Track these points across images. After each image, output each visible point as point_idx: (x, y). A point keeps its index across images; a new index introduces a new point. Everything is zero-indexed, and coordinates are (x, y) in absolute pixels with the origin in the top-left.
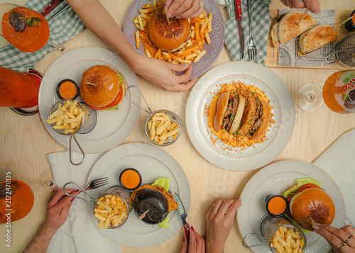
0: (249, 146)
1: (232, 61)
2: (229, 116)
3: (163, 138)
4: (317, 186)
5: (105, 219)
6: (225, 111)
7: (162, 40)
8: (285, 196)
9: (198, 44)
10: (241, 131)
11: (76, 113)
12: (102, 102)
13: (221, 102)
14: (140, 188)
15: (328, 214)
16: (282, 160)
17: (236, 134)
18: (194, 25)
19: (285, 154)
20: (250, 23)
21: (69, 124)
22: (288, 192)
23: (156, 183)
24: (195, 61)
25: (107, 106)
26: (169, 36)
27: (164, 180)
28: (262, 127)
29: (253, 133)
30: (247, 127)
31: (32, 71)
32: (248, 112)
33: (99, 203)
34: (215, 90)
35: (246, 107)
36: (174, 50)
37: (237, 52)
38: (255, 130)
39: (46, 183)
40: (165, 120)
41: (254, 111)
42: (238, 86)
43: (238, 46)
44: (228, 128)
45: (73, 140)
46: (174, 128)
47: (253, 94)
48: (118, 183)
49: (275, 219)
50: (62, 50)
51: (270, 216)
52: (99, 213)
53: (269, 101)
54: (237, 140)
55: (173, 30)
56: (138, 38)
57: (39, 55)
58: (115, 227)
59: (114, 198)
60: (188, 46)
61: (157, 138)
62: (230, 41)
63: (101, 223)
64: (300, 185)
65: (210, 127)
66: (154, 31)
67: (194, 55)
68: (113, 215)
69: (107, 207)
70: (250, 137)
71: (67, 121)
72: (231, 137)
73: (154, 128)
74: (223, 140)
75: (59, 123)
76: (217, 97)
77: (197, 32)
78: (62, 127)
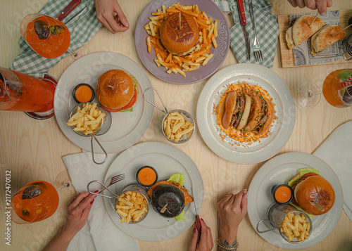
0: (255, 141)
1: (238, 62)
2: (238, 114)
3: (179, 136)
4: (317, 175)
5: (126, 215)
6: (233, 109)
7: (174, 44)
8: (290, 184)
9: (206, 48)
10: (248, 127)
11: (95, 115)
12: (119, 104)
13: (229, 101)
14: (157, 184)
15: (329, 199)
16: (284, 153)
17: (243, 130)
18: (202, 30)
19: (287, 148)
20: (253, 28)
21: (89, 126)
22: (292, 181)
23: (171, 179)
24: (204, 64)
25: (122, 108)
26: (181, 41)
27: (179, 175)
28: (268, 122)
29: (259, 129)
30: (254, 123)
31: (46, 77)
32: (254, 110)
33: (120, 199)
34: (222, 90)
35: (252, 105)
36: (185, 54)
37: (243, 54)
38: (261, 126)
39: (62, 184)
40: (180, 119)
41: (260, 108)
42: (243, 86)
43: (244, 49)
44: (236, 125)
45: (94, 141)
46: (189, 126)
47: (257, 93)
48: (135, 181)
49: (281, 207)
50: (75, 56)
51: (277, 204)
52: (121, 209)
53: (272, 99)
54: (244, 136)
55: (184, 35)
56: (149, 44)
57: (54, 61)
58: (136, 222)
59: (134, 194)
60: (197, 50)
61: (173, 136)
62: (236, 44)
63: (123, 219)
64: (302, 174)
65: (219, 124)
66: (166, 36)
67: (202, 58)
68: (134, 210)
69: (128, 203)
70: (256, 132)
71: (87, 123)
72: (239, 132)
73: (169, 127)
74: (231, 136)
75: (79, 125)
76: (224, 97)
77: (205, 37)
78: (82, 129)
